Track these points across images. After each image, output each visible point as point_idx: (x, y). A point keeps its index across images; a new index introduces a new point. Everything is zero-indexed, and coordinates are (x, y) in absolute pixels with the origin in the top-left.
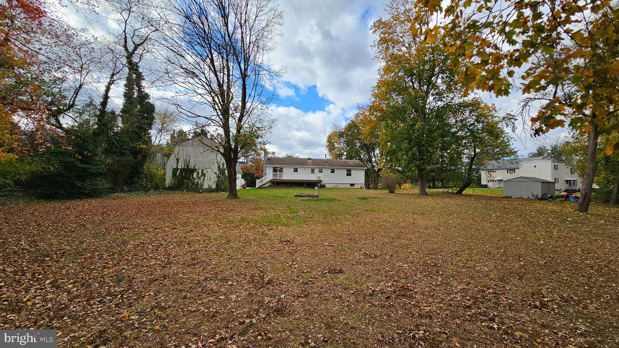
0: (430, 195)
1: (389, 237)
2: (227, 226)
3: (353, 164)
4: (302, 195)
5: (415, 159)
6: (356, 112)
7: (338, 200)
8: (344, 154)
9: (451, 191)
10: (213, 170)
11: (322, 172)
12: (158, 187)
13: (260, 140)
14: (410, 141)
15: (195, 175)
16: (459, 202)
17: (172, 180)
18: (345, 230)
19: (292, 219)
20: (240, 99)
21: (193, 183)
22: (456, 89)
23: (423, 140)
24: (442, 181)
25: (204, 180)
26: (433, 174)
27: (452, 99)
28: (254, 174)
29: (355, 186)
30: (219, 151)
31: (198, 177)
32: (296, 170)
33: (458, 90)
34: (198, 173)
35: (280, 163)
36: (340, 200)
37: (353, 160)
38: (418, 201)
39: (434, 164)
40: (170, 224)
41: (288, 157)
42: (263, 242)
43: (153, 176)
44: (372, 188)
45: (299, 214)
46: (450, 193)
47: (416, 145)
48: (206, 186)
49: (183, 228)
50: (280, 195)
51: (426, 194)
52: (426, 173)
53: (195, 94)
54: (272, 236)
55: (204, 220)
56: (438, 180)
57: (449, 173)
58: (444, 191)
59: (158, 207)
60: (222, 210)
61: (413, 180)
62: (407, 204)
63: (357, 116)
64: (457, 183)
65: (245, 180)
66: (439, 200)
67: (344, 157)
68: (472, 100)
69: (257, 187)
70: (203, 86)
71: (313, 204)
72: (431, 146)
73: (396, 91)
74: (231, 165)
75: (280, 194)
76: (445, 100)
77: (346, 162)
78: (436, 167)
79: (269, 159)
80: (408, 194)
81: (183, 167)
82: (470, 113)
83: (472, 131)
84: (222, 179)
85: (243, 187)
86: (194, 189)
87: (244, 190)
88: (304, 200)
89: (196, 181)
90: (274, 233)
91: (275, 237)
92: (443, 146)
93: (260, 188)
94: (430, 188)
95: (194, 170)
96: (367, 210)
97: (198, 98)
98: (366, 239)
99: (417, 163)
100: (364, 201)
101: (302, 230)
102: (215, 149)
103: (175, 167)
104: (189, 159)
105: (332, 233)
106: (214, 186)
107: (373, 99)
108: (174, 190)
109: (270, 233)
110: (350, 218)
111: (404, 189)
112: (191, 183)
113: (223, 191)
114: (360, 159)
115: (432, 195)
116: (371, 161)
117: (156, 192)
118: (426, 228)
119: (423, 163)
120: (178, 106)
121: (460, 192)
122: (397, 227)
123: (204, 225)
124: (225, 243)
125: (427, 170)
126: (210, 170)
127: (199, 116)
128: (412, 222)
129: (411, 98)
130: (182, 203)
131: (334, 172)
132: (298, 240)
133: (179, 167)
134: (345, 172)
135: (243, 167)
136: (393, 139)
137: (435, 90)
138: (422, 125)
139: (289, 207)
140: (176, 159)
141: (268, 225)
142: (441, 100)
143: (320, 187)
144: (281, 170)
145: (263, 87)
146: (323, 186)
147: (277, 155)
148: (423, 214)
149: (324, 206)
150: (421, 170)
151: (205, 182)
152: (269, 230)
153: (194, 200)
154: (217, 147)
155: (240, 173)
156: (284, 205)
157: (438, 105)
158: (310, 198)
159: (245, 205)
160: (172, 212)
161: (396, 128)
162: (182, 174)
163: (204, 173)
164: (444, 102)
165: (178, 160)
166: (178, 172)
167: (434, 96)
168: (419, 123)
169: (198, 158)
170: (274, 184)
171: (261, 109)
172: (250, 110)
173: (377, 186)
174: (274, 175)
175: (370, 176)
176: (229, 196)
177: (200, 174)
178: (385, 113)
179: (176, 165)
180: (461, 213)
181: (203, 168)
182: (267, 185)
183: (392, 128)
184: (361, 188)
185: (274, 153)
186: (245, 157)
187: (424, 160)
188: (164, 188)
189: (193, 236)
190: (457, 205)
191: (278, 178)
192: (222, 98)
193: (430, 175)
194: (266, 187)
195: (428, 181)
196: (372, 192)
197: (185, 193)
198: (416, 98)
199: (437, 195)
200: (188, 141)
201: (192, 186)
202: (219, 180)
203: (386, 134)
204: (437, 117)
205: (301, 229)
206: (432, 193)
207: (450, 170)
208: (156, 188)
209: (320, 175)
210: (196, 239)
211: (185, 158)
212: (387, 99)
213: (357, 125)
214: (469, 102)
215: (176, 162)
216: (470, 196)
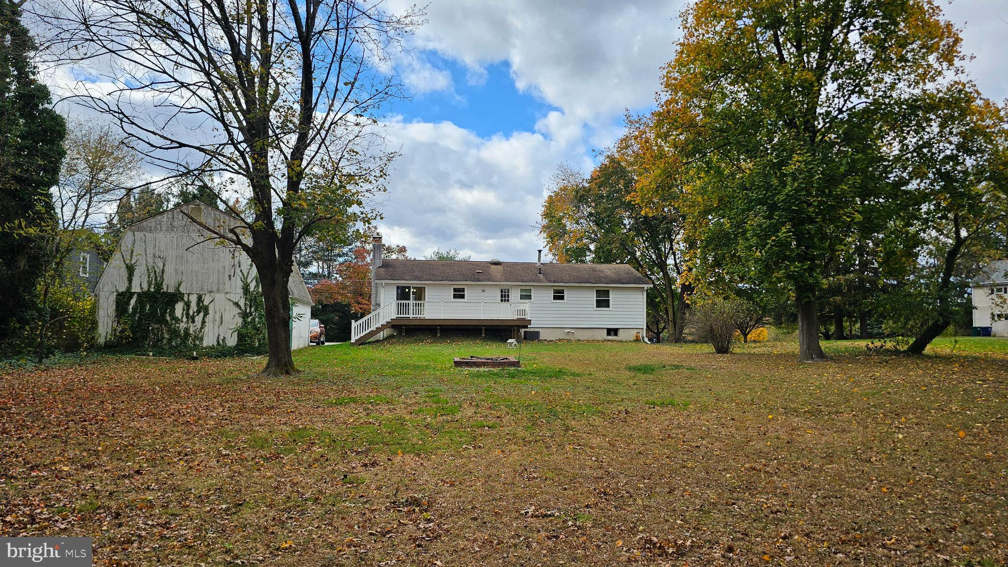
0: (832, 358)
1: (720, 485)
2: (246, 455)
3: (613, 276)
4: (474, 360)
5: (787, 258)
6: (623, 132)
7: (573, 374)
8: (590, 250)
9: (889, 344)
10: (228, 296)
11: (529, 297)
12: (77, 343)
13: (354, 209)
14: (773, 208)
15: (179, 308)
16: (917, 376)
17: (115, 324)
18: (589, 463)
19: (437, 430)
20: (298, 96)
21: (175, 333)
22: (902, 59)
23: (810, 205)
24: (863, 318)
25: (203, 322)
26: (838, 298)
27: (893, 87)
28: (348, 305)
29: (622, 335)
30: (238, 242)
31: (188, 314)
32: (459, 294)
33: (907, 61)
34: (188, 305)
35: (417, 274)
36: (579, 375)
37: (614, 265)
38: (799, 374)
39: (838, 272)
40: (81, 452)
41: (441, 258)
42: (341, 506)
43: (62, 314)
44: (669, 341)
45: (458, 416)
46: (888, 350)
47: (790, 220)
48: (209, 341)
49: (115, 463)
50: (415, 361)
51: (821, 355)
52: (819, 298)
53: (175, 84)
54: (373, 486)
55: (185, 437)
56: (850, 316)
57: (883, 297)
58: (871, 346)
59: (62, 402)
60: (243, 408)
61: (781, 316)
62: (766, 383)
63: (624, 143)
64: (906, 323)
65: (321, 322)
66: (859, 372)
67: (590, 257)
68: (949, 90)
69: (353, 341)
70: (195, 61)
71: (503, 387)
72: (832, 221)
73: (731, 71)
74: (274, 283)
75: (415, 359)
76: (870, 90)
77: (594, 270)
78: (846, 280)
79: (386, 265)
80: (769, 356)
81: (145, 288)
82: (942, 126)
83: (946, 177)
84: (254, 319)
85: (316, 340)
86: (176, 347)
87: (317, 349)
88: (478, 375)
89: (183, 326)
90: (380, 477)
91: (379, 488)
92: (867, 219)
93: (362, 342)
94: (827, 337)
95: (175, 297)
96: (654, 403)
97: (180, 98)
98: (651, 492)
99: (792, 268)
100: (643, 377)
101: (464, 464)
102: (230, 235)
103: (122, 289)
104: (161, 265)
105: (550, 475)
106: (232, 341)
107: (665, 97)
108: (122, 352)
109: (366, 475)
110: (605, 427)
111: (755, 341)
112: (168, 331)
113: (258, 354)
114: (634, 261)
115: (837, 358)
116: (663, 266)
117: (70, 359)
118: (829, 457)
119: (811, 269)
120: (125, 119)
121: (916, 350)
122: (741, 453)
123: (179, 453)
124: (228, 509)
125: (821, 289)
126: (222, 296)
127: (182, 145)
128: (785, 437)
129: (771, 86)
130: (134, 390)
131: (562, 298)
132: (445, 501)
133: (136, 289)
134: (593, 297)
135: (319, 286)
136: (723, 205)
137: (842, 64)
138: (807, 163)
139: (433, 396)
140: (127, 266)
141: (366, 452)
142: (861, 92)
143: (525, 338)
144: (420, 295)
145: (361, 62)
146: (533, 337)
147: (410, 255)
148: (815, 413)
149: (532, 390)
150: (804, 289)
151: (206, 329)
152: (365, 465)
153: (171, 378)
154: (232, 231)
155: (304, 303)
156: (419, 389)
157: (850, 105)
158: (495, 370)
159: (310, 392)
160: (97, 415)
161: (733, 175)
162: (143, 307)
163: (206, 303)
164: (867, 97)
165: (130, 270)
166: (133, 302)
167: (840, 81)
168: (796, 157)
169: (187, 262)
170: (400, 333)
171: (357, 124)
172: (327, 125)
173: (681, 333)
174: (401, 308)
175: (662, 306)
176: (268, 366)
177: (194, 307)
178: (699, 134)
179: (127, 284)
180: (927, 411)
181: (202, 289)
182: (381, 336)
183: (719, 172)
184: (637, 340)
185: (402, 250)
186: (325, 261)
187: (813, 259)
188: (93, 347)
189: (137, 490)
190: (914, 386)
191: (411, 316)
192: (245, 95)
193: (829, 304)
194: (378, 341)
195: (825, 320)
196: (668, 352)
197: (150, 362)
198: (788, 88)
199: (853, 357)
200: (159, 217)
201: (170, 340)
202: (245, 323)
203: (703, 191)
204: (847, 139)
205: (459, 461)
206: (837, 351)
207: (884, 289)
208: (72, 346)
209: (526, 305)
210: (143, 500)
211: (151, 264)
212: (708, 95)
213: (623, 170)
214: (941, 95)
215: (124, 273)
216: (947, 359)
